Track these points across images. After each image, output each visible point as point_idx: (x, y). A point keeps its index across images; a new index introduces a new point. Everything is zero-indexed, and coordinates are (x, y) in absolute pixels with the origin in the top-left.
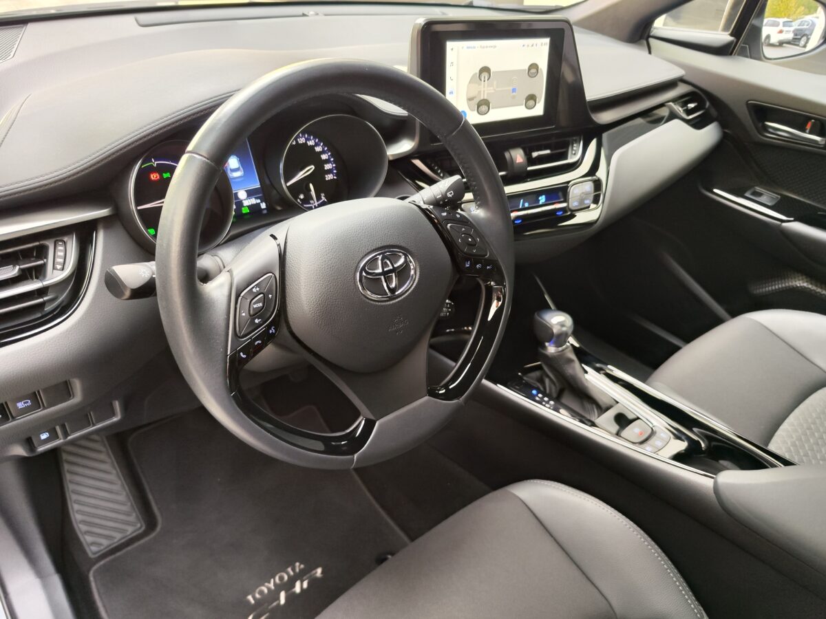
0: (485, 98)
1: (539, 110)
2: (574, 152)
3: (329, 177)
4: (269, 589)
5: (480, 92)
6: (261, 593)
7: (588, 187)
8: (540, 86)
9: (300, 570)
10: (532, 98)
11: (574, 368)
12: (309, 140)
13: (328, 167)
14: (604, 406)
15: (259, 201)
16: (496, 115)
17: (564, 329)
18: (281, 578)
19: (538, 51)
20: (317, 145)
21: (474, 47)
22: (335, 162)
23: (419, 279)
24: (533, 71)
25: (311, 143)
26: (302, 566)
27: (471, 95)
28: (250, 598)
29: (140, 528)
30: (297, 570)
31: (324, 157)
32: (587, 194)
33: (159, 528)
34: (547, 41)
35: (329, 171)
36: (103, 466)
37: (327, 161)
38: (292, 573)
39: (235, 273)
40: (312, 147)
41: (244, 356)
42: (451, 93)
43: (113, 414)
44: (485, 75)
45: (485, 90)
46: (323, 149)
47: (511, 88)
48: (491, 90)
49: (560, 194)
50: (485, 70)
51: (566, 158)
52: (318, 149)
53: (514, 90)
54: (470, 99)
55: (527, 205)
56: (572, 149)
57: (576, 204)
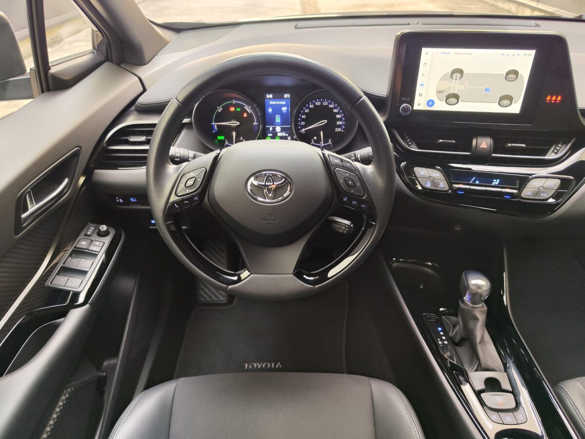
0: (455, 92)
1: (515, 108)
2: (555, 151)
3: (338, 130)
4: (257, 366)
5: (450, 88)
6: (253, 366)
7: (555, 183)
8: (519, 89)
9: (279, 367)
10: (510, 98)
12: (331, 104)
13: (339, 123)
15: (287, 135)
17: (480, 291)
18: (266, 365)
19: (521, 60)
20: (335, 108)
21: (449, 53)
22: (345, 121)
24: (512, 76)
25: (331, 106)
26: (281, 366)
27: (441, 89)
28: (246, 365)
29: (225, 300)
30: (277, 367)
31: (338, 116)
32: (549, 188)
33: (232, 306)
34: (532, 52)
35: (339, 126)
37: (340, 120)
38: (273, 366)
40: (332, 109)
41: (177, 207)
42: (422, 85)
44: (459, 75)
45: (456, 87)
46: (339, 111)
47: (485, 88)
48: (462, 87)
49: (518, 182)
50: (460, 71)
51: (545, 155)
52: (335, 111)
53: (487, 90)
54: (439, 92)
55: (477, 182)
56: (555, 149)
57: (529, 194)
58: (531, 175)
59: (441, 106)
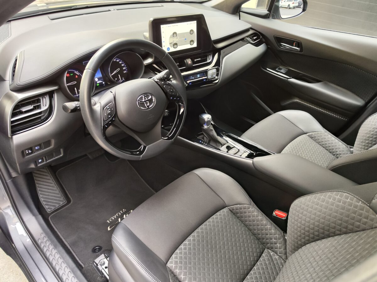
0: (176, 42)
1: (195, 45)
2: (209, 59)
3: (125, 72)
4: (114, 218)
5: (174, 41)
6: (112, 219)
7: (215, 70)
8: (195, 37)
9: (125, 211)
10: (192, 41)
11: (213, 133)
13: (124, 68)
14: (223, 144)
15: (102, 81)
16: (180, 48)
17: (209, 119)
18: (118, 214)
19: (193, 25)
20: (120, 61)
21: (170, 26)
22: (126, 67)
23: (156, 103)
24: (192, 32)
25: (118, 61)
26: (125, 210)
27: (170, 42)
28: (108, 221)
29: (65, 202)
30: (124, 211)
31: (123, 65)
32: (214, 73)
33: (72, 202)
34: (195, 22)
35: (125, 70)
36: (49, 181)
37: (124, 67)
38: (122, 212)
39: (102, 103)
40: (118, 62)
41: (106, 126)
42: (164, 42)
43: (61, 154)
44: (175, 35)
45: (175, 40)
46: (122, 62)
47: (184, 39)
48: (177, 40)
49: (205, 74)
50: (175, 33)
51: (207, 61)
52: (120, 63)
53: (185, 39)
54: (170, 43)
55: (193, 78)
56: (209, 57)
57: (210, 77)
58: (207, 69)
59: (172, 50)
